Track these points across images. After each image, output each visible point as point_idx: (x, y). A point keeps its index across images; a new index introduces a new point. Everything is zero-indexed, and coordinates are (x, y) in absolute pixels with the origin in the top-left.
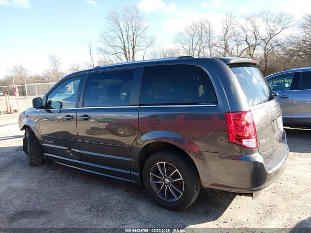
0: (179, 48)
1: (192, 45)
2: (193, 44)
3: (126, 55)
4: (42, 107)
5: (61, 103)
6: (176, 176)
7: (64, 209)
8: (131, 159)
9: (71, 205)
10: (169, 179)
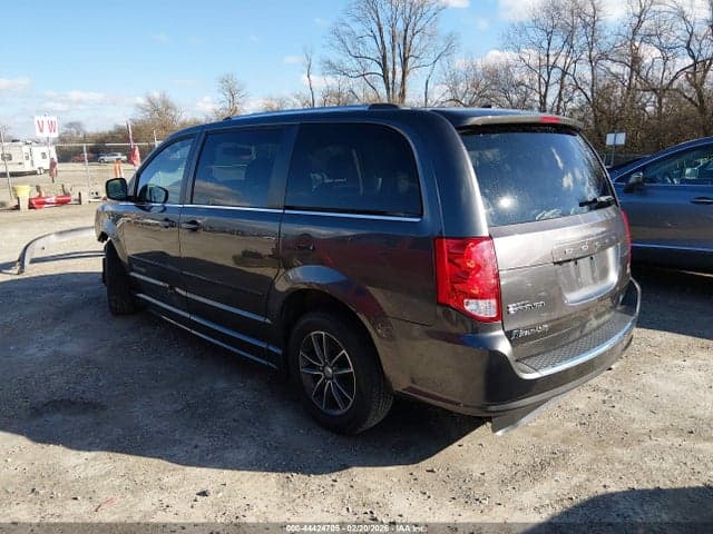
0: (511, 62)
1: (548, 56)
2: (550, 52)
3: (385, 78)
4: (128, 199)
5: (167, 192)
6: (342, 363)
7: (135, 404)
8: (268, 321)
9: (150, 398)
10: (331, 368)
